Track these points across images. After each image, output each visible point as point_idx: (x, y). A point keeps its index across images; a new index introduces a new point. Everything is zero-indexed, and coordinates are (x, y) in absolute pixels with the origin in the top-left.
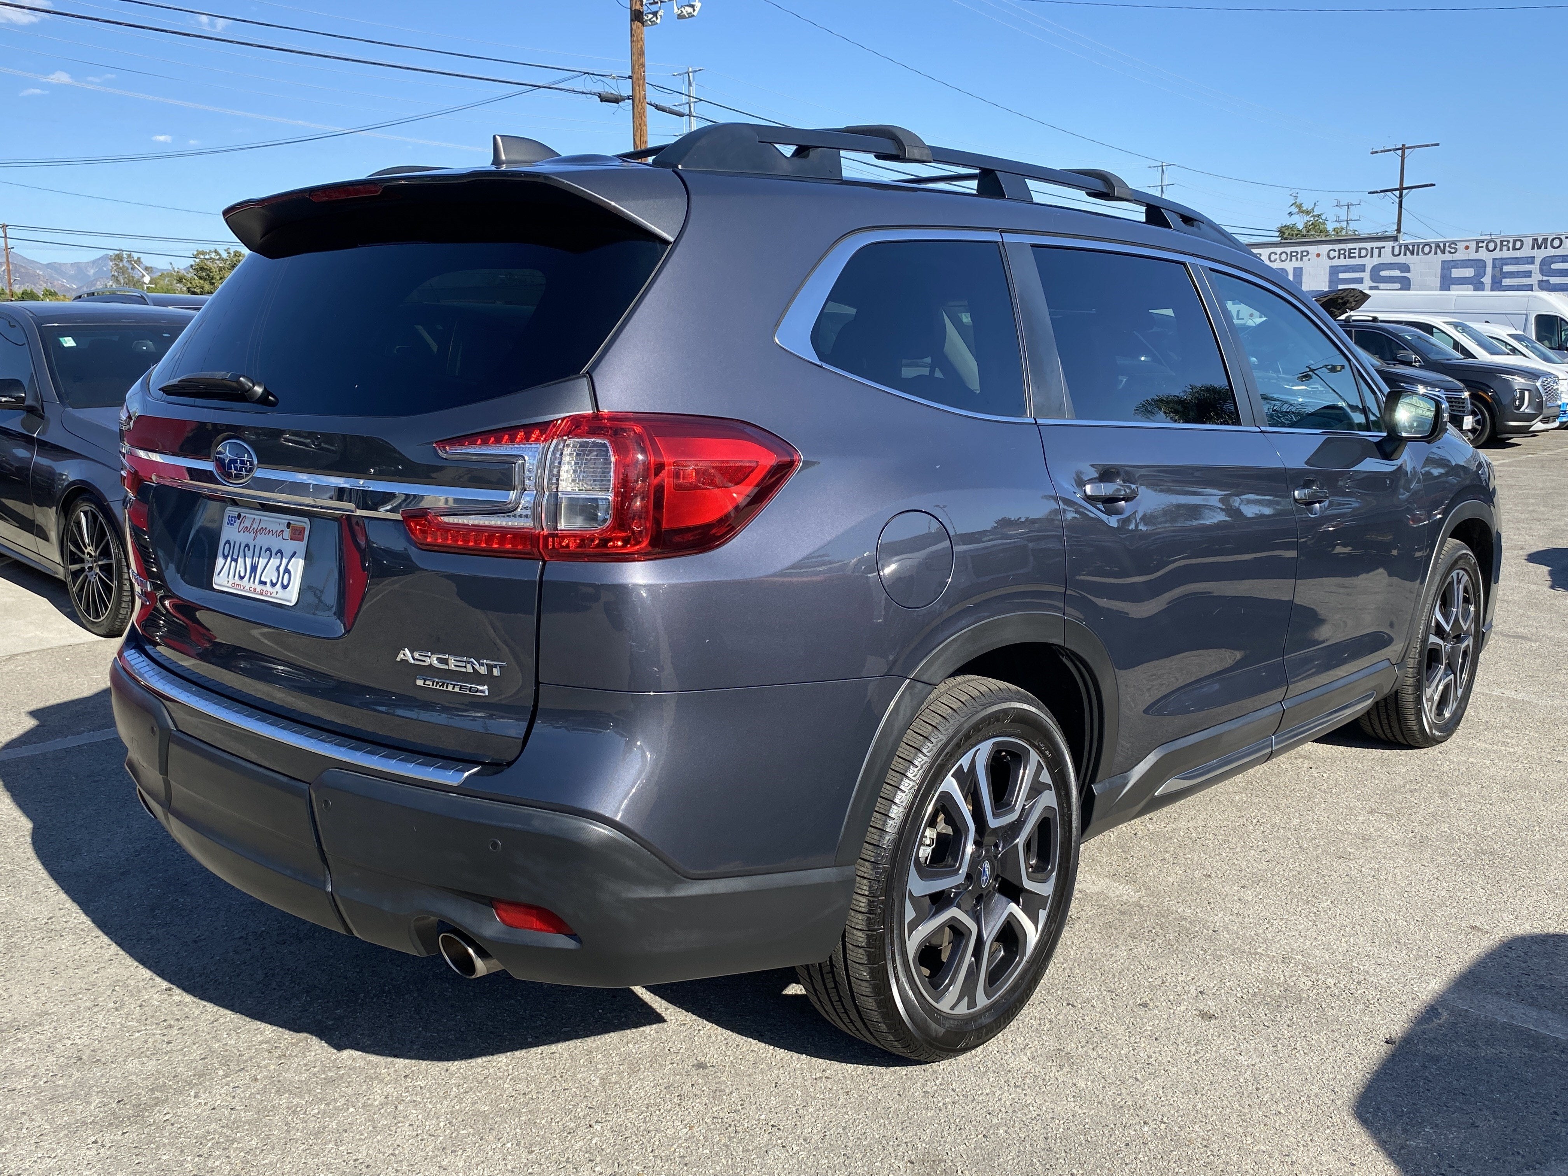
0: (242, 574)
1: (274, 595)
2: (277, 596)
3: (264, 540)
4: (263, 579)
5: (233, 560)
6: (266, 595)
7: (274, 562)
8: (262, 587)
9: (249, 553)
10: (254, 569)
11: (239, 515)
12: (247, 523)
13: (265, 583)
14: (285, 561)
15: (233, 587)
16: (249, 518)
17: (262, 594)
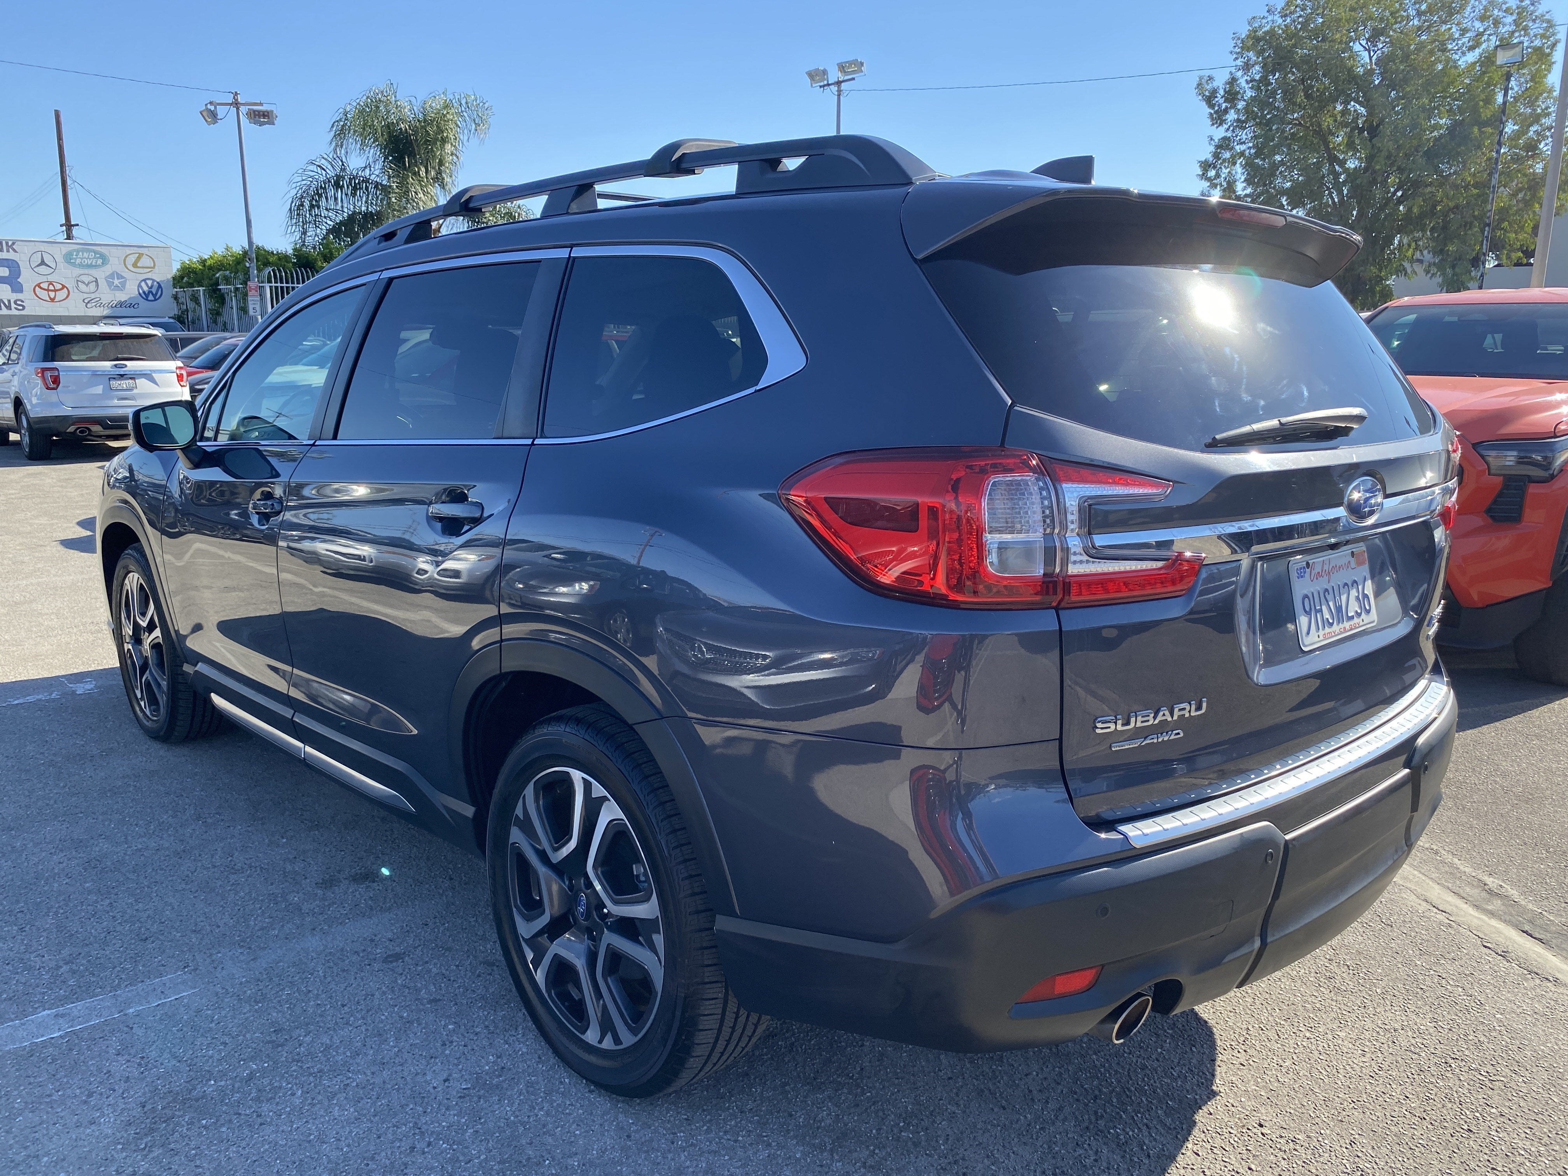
0: (1331, 621)
1: (1361, 623)
2: (1365, 622)
3: (1339, 578)
4: (1350, 615)
5: (1317, 611)
6: (1356, 628)
7: (1354, 593)
8: (1352, 623)
9: (1330, 597)
10: (1339, 609)
11: (1308, 564)
12: (1318, 569)
13: (1352, 617)
14: (1360, 587)
15: (1325, 639)
16: (1318, 562)
17: (1351, 629)
